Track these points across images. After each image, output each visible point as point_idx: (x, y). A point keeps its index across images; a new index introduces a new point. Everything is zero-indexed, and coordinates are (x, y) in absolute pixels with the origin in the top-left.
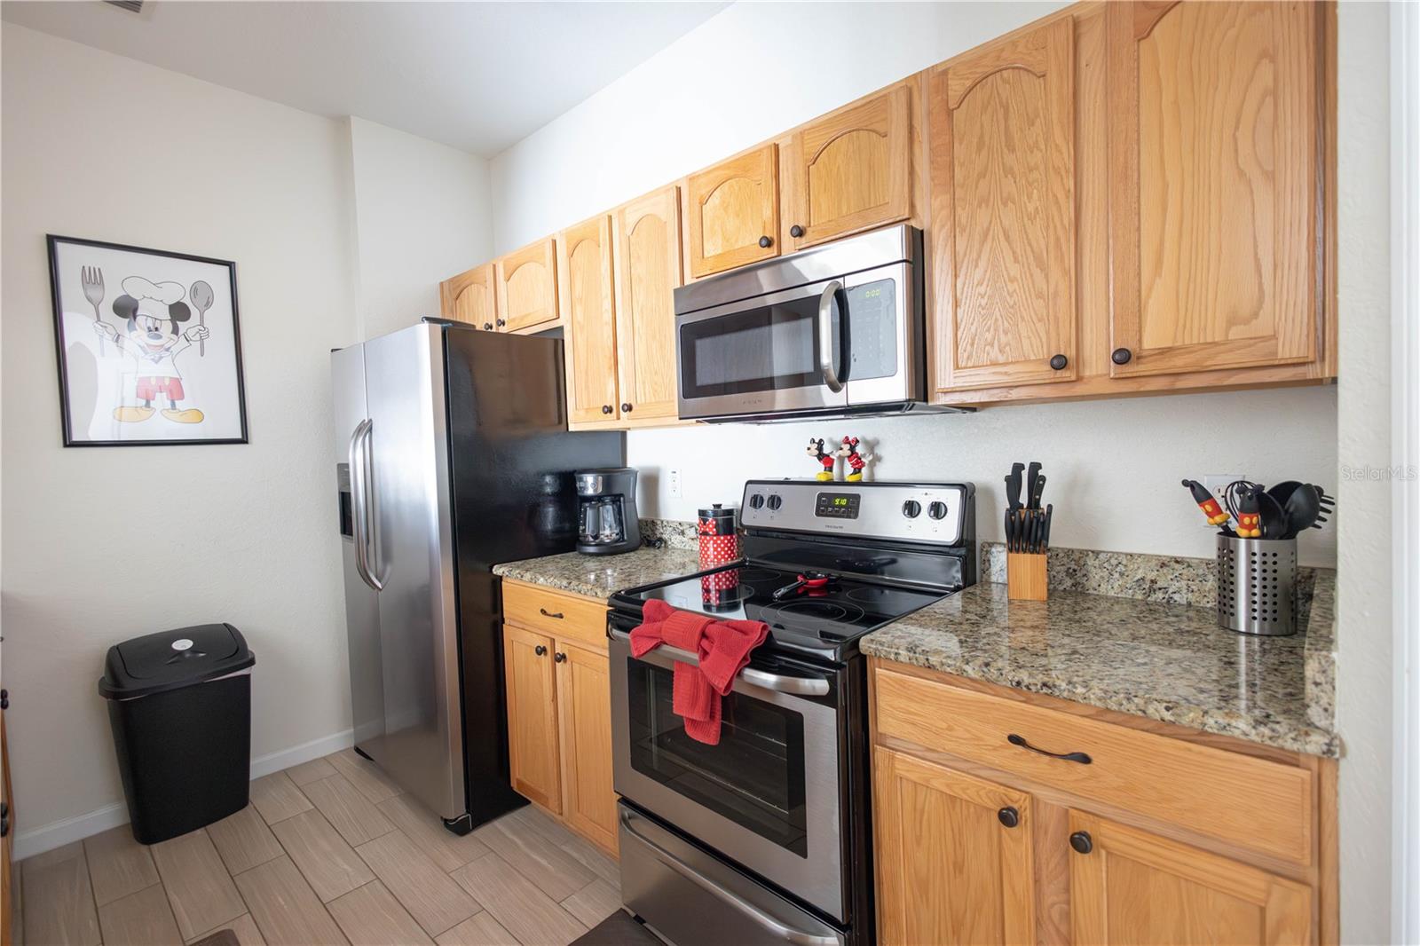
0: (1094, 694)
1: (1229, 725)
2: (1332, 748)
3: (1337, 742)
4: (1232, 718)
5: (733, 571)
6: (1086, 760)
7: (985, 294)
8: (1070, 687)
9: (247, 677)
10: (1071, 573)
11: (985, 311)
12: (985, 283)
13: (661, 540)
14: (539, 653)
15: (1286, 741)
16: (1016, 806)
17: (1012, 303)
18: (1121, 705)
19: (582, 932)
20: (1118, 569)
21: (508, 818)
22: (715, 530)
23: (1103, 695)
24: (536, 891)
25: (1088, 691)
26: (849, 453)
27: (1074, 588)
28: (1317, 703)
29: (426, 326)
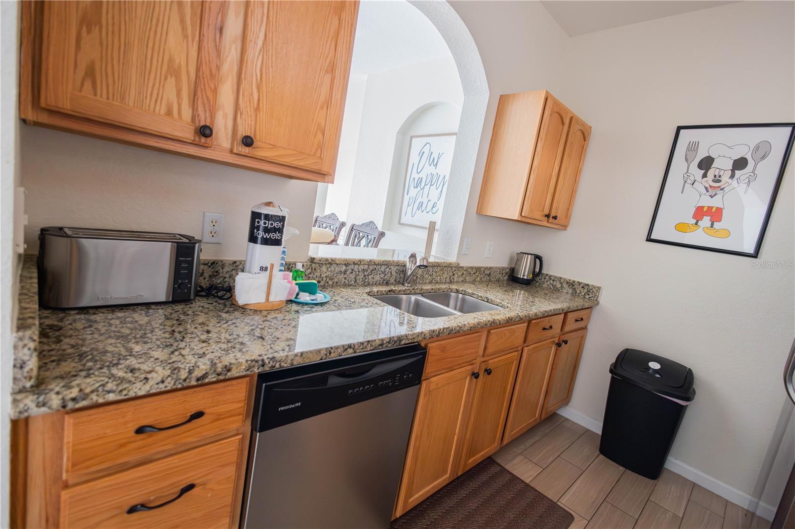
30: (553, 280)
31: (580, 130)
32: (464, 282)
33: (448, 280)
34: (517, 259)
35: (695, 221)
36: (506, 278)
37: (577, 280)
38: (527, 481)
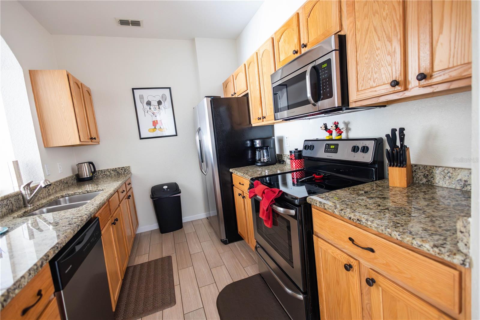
0: (374, 225)
1: (422, 245)
2: (465, 263)
3: (468, 260)
4: (424, 242)
5: (301, 172)
6: (372, 250)
7: (368, 57)
8: (366, 222)
9: (179, 196)
10: (426, 176)
11: (368, 65)
12: (367, 53)
13: (284, 161)
14: (239, 195)
15: (445, 256)
16: (352, 264)
17: (378, 59)
18: (383, 231)
19: (247, 277)
20: (448, 175)
21: (239, 242)
22: (294, 158)
23: (377, 226)
24: (239, 263)
25: (372, 224)
26: (335, 128)
27: (427, 183)
28: (462, 241)
29: (205, 99)
30: (104, 172)
31: (86, 90)
32: (56, 192)
33: (47, 194)
34: (78, 168)
35: (154, 127)
36: (75, 181)
37: (117, 167)
38: (147, 261)
